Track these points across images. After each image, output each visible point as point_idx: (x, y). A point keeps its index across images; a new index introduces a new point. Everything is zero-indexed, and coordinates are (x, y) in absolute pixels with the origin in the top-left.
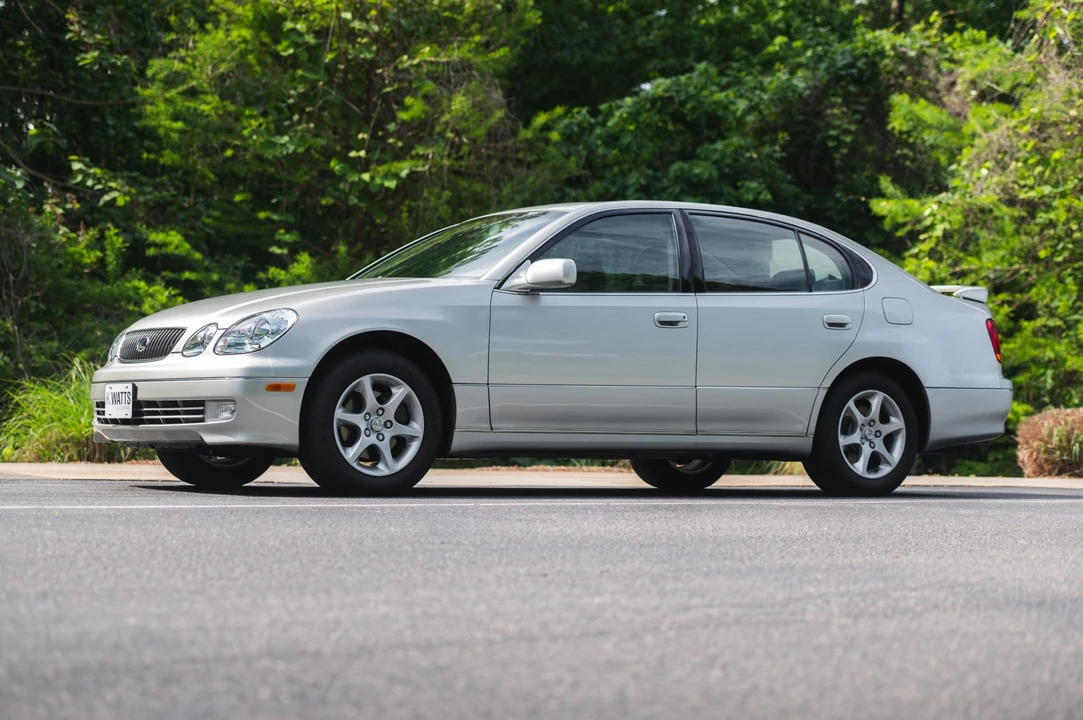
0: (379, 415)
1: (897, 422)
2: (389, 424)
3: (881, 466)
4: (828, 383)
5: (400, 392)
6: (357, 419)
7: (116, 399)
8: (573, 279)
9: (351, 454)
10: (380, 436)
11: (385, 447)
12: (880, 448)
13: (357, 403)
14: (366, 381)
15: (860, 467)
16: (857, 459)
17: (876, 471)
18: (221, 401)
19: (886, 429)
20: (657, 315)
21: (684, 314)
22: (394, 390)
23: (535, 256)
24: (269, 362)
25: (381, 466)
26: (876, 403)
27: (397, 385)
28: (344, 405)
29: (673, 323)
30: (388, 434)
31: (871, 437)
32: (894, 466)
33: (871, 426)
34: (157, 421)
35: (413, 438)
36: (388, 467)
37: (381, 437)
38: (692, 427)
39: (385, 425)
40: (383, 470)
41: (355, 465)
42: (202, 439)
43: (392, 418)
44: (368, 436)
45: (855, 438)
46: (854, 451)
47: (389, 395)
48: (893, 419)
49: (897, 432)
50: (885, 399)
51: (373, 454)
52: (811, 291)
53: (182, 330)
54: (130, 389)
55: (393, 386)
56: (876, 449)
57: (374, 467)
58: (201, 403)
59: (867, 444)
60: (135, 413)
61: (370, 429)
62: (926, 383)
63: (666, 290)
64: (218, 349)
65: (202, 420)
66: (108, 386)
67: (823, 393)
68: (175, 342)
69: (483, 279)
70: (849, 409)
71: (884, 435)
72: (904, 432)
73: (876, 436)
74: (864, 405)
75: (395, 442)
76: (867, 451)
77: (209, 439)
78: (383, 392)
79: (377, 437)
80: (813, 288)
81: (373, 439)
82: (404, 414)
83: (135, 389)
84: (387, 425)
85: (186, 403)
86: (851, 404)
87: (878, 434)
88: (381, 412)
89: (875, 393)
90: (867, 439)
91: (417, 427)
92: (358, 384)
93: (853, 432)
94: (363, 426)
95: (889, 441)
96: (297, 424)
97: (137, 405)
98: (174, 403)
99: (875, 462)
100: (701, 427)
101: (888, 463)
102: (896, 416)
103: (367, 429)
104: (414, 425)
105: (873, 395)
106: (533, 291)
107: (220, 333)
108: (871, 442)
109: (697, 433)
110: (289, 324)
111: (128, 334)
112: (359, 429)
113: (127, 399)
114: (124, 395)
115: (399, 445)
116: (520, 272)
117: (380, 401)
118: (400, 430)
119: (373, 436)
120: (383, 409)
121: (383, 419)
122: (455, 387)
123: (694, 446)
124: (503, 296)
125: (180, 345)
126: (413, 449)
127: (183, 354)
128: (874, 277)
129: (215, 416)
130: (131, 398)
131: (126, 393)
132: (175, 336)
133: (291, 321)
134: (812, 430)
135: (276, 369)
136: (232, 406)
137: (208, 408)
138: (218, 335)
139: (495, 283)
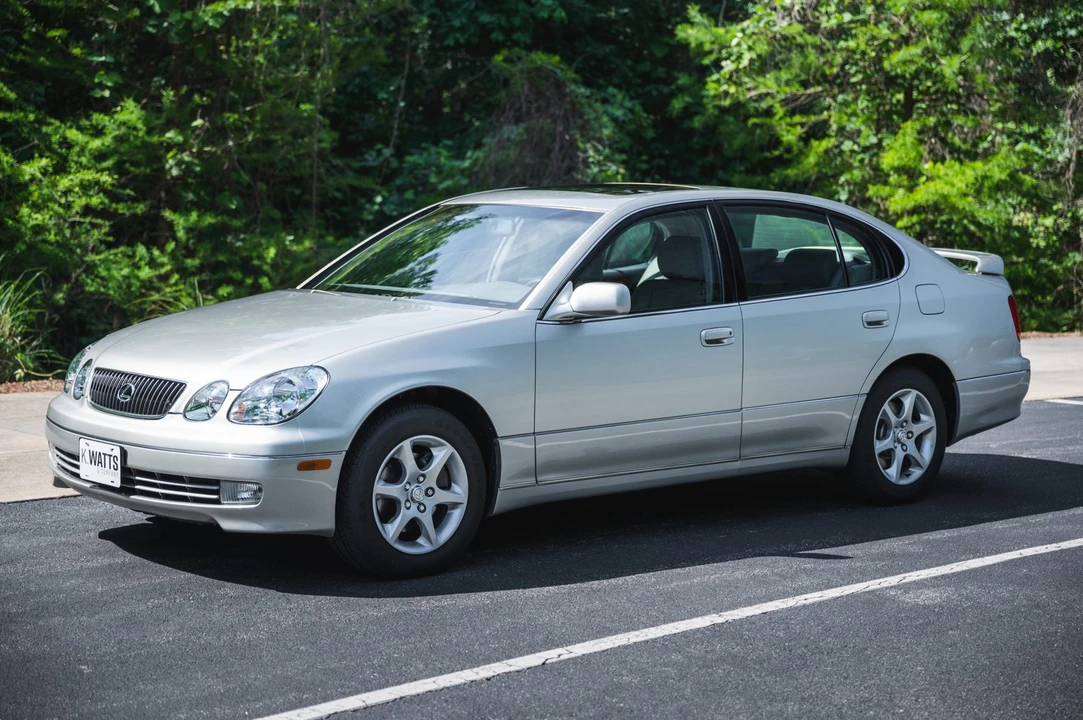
0: (419, 482)
1: (928, 420)
2: (430, 492)
3: (911, 469)
4: (867, 389)
5: (442, 453)
6: (393, 490)
7: (96, 459)
8: (627, 307)
9: (390, 532)
11: (427, 519)
12: (912, 449)
13: (396, 473)
14: (407, 445)
15: (892, 472)
16: (888, 465)
17: (908, 475)
18: (237, 483)
19: (917, 429)
20: (703, 333)
21: (730, 330)
22: (435, 451)
24: (300, 436)
25: (421, 540)
26: (908, 402)
27: (439, 445)
28: (384, 475)
29: (718, 341)
30: (430, 504)
31: (904, 438)
32: (925, 468)
33: (903, 427)
34: (157, 496)
35: (455, 505)
36: (430, 542)
37: (422, 508)
38: (736, 453)
39: (427, 494)
40: (423, 546)
41: (394, 544)
42: (218, 525)
43: (434, 484)
44: (408, 508)
45: (885, 444)
46: (888, 456)
47: (431, 457)
48: (922, 417)
49: (928, 431)
50: (918, 397)
51: (412, 531)
52: (849, 286)
53: (179, 387)
54: (117, 452)
55: (435, 446)
56: (908, 452)
57: (413, 543)
58: (216, 482)
59: (899, 446)
60: (123, 480)
61: (410, 500)
62: (956, 377)
64: (232, 417)
65: (217, 502)
66: (83, 441)
67: (863, 398)
68: (174, 398)
69: (523, 307)
70: (885, 412)
71: (916, 435)
72: (934, 432)
73: (908, 438)
74: (898, 405)
75: (437, 511)
76: (899, 455)
77: (227, 525)
78: (423, 454)
79: (418, 508)
80: (851, 281)
81: (413, 512)
82: (446, 480)
83: (124, 453)
85: (193, 480)
86: (886, 407)
87: (910, 435)
88: (421, 479)
89: (909, 392)
90: (899, 441)
91: (460, 491)
92: (398, 451)
93: (885, 436)
94: (403, 498)
95: (919, 442)
96: (334, 509)
97: (127, 473)
98: (178, 478)
99: (908, 464)
100: (746, 451)
101: (918, 465)
102: (927, 413)
103: (407, 500)
104: (457, 489)
105: (906, 394)
106: (575, 320)
107: (232, 396)
108: (903, 444)
109: (740, 458)
110: (320, 387)
111: (98, 370)
112: (399, 502)
113: (112, 463)
114: (107, 457)
115: (441, 513)
116: (563, 298)
117: (421, 466)
118: (442, 497)
119: (414, 507)
120: (424, 476)
121: (424, 487)
122: (503, 443)
123: (735, 474)
124: (546, 330)
125: (180, 404)
126: (456, 517)
127: (185, 416)
128: (906, 267)
129: (234, 498)
130: (119, 463)
131: (110, 456)
132: (174, 389)
133: (322, 383)
134: (850, 440)
135: (309, 443)
136: (255, 487)
137: (224, 489)
138: (231, 398)
139: (537, 315)
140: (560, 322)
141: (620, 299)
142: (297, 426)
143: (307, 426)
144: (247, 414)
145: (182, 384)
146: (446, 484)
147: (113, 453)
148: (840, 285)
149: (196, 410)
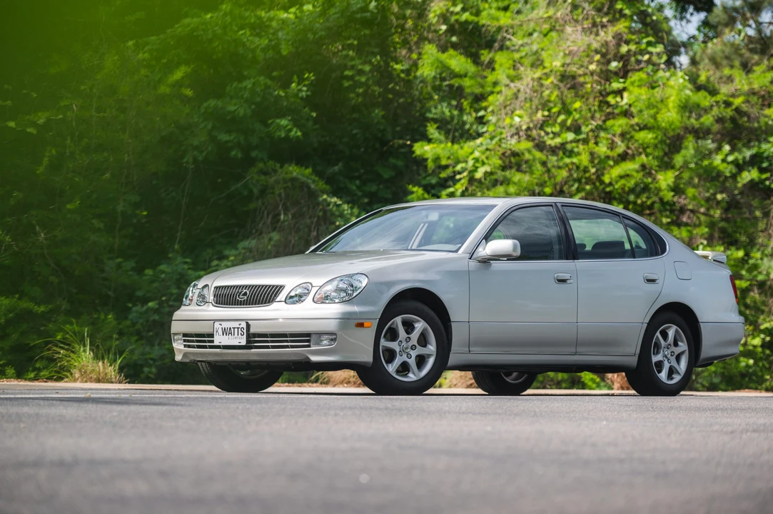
0: (407, 342)
1: (683, 346)
3: (673, 376)
4: (647, 320)
5: (420, 325)
6: (394, 345)
7: (226, 332)
8: (518, 253)
9: (391, 368)
10: (409, 356)
11: (412, 362)
12: (674, 363)
14: (398, 320)
15: (663, 376)
16: (660, 371)
17: (672, 379)
19: (677, 350)
20: (556, 275)
21: (569, 275)
22: (416, 325)
23: (487, 237)
24: (356, 309)
25: (411, 375)
26: (671, 333)
27: (418, 321)
28: (385, 336)
29: (563, 281)
30: (414, 354)
31: (669, 356)
32: (682, 376)
33: (668, 348)
34: (267, 347)
35: (429, 356)
36: (415, 375)
38: (573, 350)
40: (412, 377)
41: (394, 375)
42: (309, 358)
43: (416, 344)
44: (401, 356)
45: (659, 358)
46: (659, 365)
47: (413, 328)
48: (680, 343)
49: (683, 353)
50: (677, 331)
51: (404, 368)
52: (635, 258)
53: (281, 288)
54: (244, 325)
55: (415, 322)
56: (671, 364)
57: (406, 376)
58: (308, 335)
59: (666, 360)
60: (248, 341)
61: (403, 351)
62: (700, 321)
63: (553, 259)
64: (315, 299)
65: (309, 346)
66: (217, 325)
67: (645, 326)
68: (277, 294)
69: (460, 252)
70: (657, 337)
71: (676, 354)
72: (687, 352)
73: (671, 355)
74: (665, 335)
75: (418, 359)
76: (667, 365)
77: (314, 358)
78: (409, 327)
79: (407, 356)
80: (636, 255)
81: (405, 358)
82: (423, 341)
83: (248, 326)
84: (413, 348)
85: (292, 335)
86: (658, 334)
87: (673, 354)
88: (408, 340)
90: (666, 357)
91: (432, 348)
92: (394, 322)
93: (658, 353)
94: (398, 350)
95: (678, 358)
96: (372, 350)
97: (250, 337)
98: (284, 335)
99: (672, 372)
100: (580, 349)
101: (679, 373)
102: (682, 341)
103: (400, 351)
104: (430, 347)
105: (669, 327)
106: (486, 261)
108: (668, 360)
109: (576, 354)
110: (364, 285)
111: (216, 288)
112: (396, 352)
113: (240, 332)
114: (236, 330)
115: (421, 361)
116: (480, 249)
117: (408, 333)
118: (420, 350)
119: (405, 356)
120: (409, 338)
121: (410, 344)
122: (452, 324)
123: (573, 363)
124: (473, 264)
125: (282, 296)
126: (431, 361)
127: (286, 302)
128: (667, 247)
129: (318, 344)
130: (245, 331)
131: (238, 328)
132: (279, 289)
133: (365, 282)
134: (638, 351)
135: (361, 313)
136: (331, 337)
137: (313, 339)
138: (314, 290)
139: (468, 256)
140: (479, 262)
141: (515, 246)
142: (353, 304)
143: (358, 304)
144: (326, 299)
145: (281, 286)
146: (424, 345)
147: (241, 327)
148: (629, 257)
149: (291, 299)
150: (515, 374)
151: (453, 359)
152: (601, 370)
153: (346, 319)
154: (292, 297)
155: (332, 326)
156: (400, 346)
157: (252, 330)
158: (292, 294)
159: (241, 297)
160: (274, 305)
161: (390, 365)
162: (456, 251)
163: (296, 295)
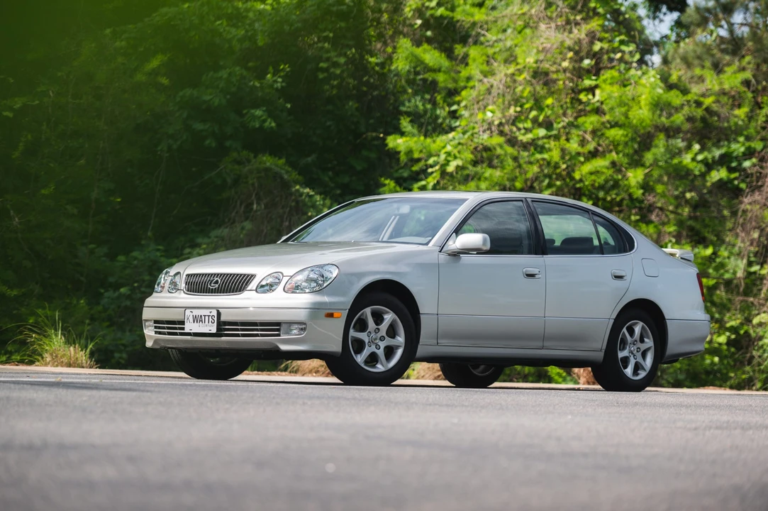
0: (376, 333)
1: (649, 342)
3: (639, 372)
4: (614, 316)
5: (389, 317)
6: (363, 336)
7: (197, 319)
8: (488, 247)
9: (360, 359)
10: (378, 347)
11: (381, 353)
12: (640, 359)
14: (368, 311)
15: (629, 371)
16: (626, 367)
17: (638, 375)
18: (290, 323)
19: (643, 347)
20: (524, 270)
21: (538, 270)
22: (385, 317)
23: (458, 231)
24: (326, 299)
25: (379, 366)
26: (637, 330)
27: (387, 313)
28: (354, 327)
29: (532, 276)
30: (382, 345)
31: (635, 352)
32: (648, 372)
33: (634, 344)
34: (238, 335)
35: (398, 347)
36: (383, 366)
38: (540, 344)
39: (380, 339)
40: (380, 368)
41: (363, 365)
42: (278, 347)
43: (384, 334)
44: (370, 346)
45: (624, 353)
46: (625, 361)
47: (382, 320)
48: (646, 340)
49: (648, 349)
50: (643, 327)
51: (373, 359)
52: (603, 254)
53: (252, 277)
54: (214, 313)
55: (384, 314)
56: (637, 360)
57: (374, 366)
58: (278, 324)
59: (632, 356)
60: (218, 329)
61: (372, 342)
62: (666, 317)
63: (522, 254)
64: (286, 289)
65: (279, 335)
66: (188, 312)
67: (612, 321)
68: (248, 283)
69: (431, 244)
70: (624, 333)
71: (642, 350)
72: (653, 349)
73: (637, 351)
74: (631, 331)
75: (386, 350)
76: (632, 361)
77: (284, 347)
78: (378, 318)
79: (376, 347)
80: (604, 252)
81: (373, 349)
82: (392, 332)
83: (219, 314)
84: (382, 339)
85: (264, 324)
86: (624, 330)
87: (639, 350)
88: (377, 331)
89: (637, 323)
90: (632, 353)
91: (401, 339)
92: (362, 314)
93: (624, 349)
94: (366, 340)
95: (644, 355)
96: (341, 340)
97: (221, 325)
98: (255, 324)
99: (637, 367)
100: (546, 344)
101: (644, 369)
102: (648, 338)
103: (369, 342)
104: (399, 338)
105: (635, 324)
106: (456, 255)
108: (634, 356)
109: (542, 348)
110: (334, 275)
111: (188, 275)
112: (364, 342)
113: (210, 319)
114: (207, 318)
115: (390, 352)
116: (450, 242)
117: (377, 324)
118: (389, 342)
119: (373, 347)
120: (378, 329)
121: (379, 335)
122: (421, 316)
123: (540, 357)
124: (443, 257)
125: (253, 285)
126: (399, 352)
127: (257, 291)
128: (636, 244)
129: (287, 333)
130: (216, 319)
131: (209, 316)
132: (247, 279)
133: (335, 272)
134: (604, 347)
135: (330, 303)
136: (301, 327)
137: (283, 328)
138: (285, 280)
139: (438, 249)
140: (449, 255)
141: (485, 240)
142: (323, 295)
143: (329, 295)
144: (296, 289)
146: (393, 336)
147: (211, 314)
148: (598, 253)
149: (262, 288)
150: (482, 367)
151: (421, 351)
152: (568, 364)
153: (315, 309)
154: (262, 286)
155: (302, 315)
156: (369, 337)
157: (223, 318)
158: (264, 283)
159: (212, 285)
160: (245, 294)
161: (359, 356)
162: (427, 244)
163: (267, 284)
